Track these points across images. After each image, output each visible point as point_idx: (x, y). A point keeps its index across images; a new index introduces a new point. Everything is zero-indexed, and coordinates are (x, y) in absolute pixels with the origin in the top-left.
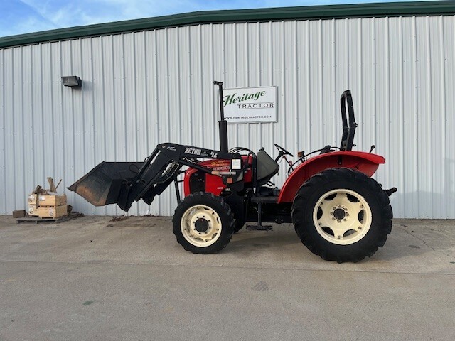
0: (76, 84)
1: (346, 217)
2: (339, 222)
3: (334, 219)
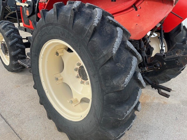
3: (78, 77)
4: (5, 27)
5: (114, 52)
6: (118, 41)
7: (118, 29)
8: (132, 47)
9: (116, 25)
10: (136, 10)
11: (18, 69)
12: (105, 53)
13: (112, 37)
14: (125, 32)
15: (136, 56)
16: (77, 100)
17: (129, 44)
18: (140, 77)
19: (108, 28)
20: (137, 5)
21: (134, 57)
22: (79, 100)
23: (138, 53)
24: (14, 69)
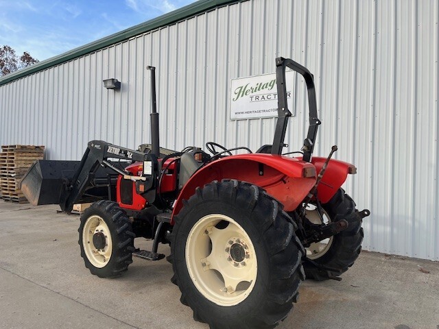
0: (117, 86)
1: (245, 260)
2: (237, 265)
3: (230, 260)
4: (110, 208)
5: (274, 219)
6: (275, 210)
7: (273, 201)
8: (287, 215)
9: (271, 199)
10: (285, 183)
11: (121, 270)
12: (266, 220)
13: (270, 208)
14: (279, 204)
15: (292, 223)
16: (231, 289)
17: (284, 213)
18: (297, 239)
19: (266, 201)
20: (285, 179)
21: (290, 224)
22: (235, 288)
23: (292, 221)
24: (115, 271)
